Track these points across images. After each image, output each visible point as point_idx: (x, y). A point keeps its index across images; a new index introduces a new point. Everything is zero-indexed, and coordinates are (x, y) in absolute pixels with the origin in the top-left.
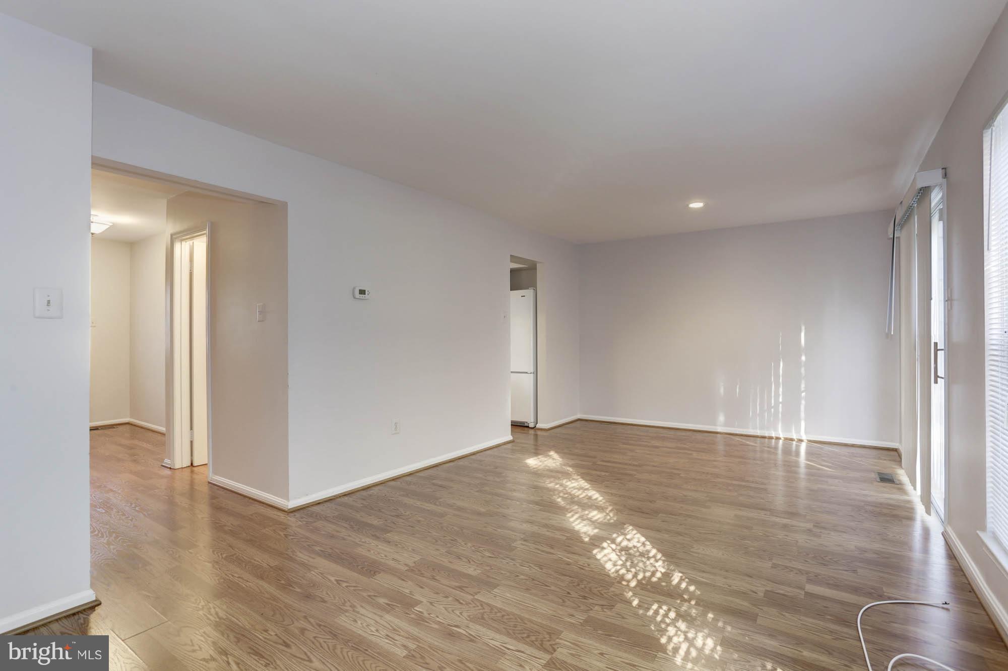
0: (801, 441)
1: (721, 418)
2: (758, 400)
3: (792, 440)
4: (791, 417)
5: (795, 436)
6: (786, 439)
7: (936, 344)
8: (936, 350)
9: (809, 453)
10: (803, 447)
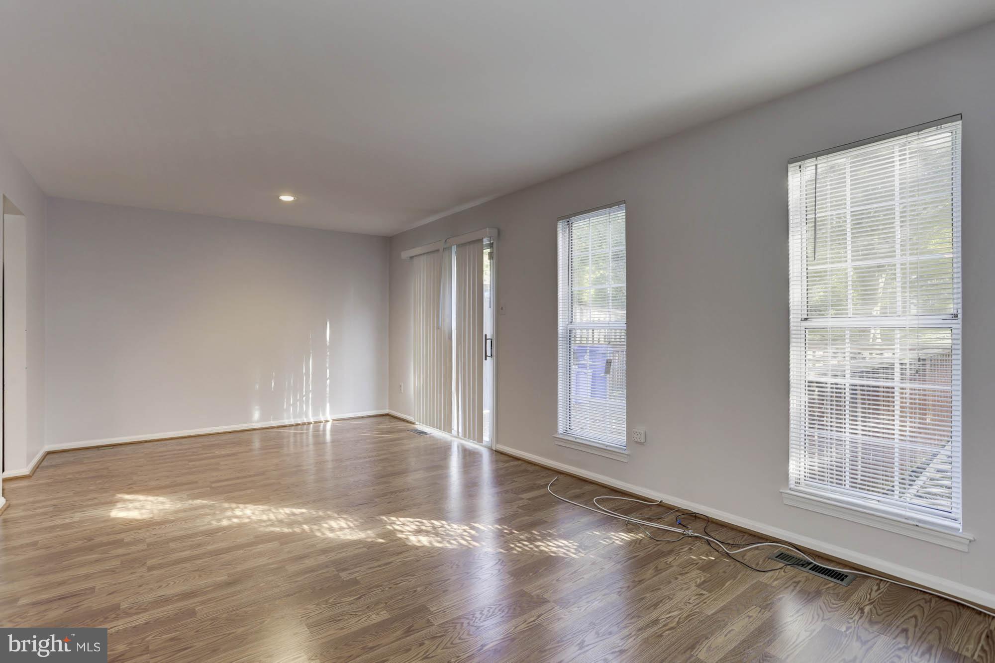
0: (327, 421)
1: (256, 415)
2: (292, 399)
3: (321, 422)
4: (319, 406)
5: (322, 419)
6: (316, 422)
7: (486, 335)
8: (486, 339)
9: (334, 431)
10: (329, 426)
